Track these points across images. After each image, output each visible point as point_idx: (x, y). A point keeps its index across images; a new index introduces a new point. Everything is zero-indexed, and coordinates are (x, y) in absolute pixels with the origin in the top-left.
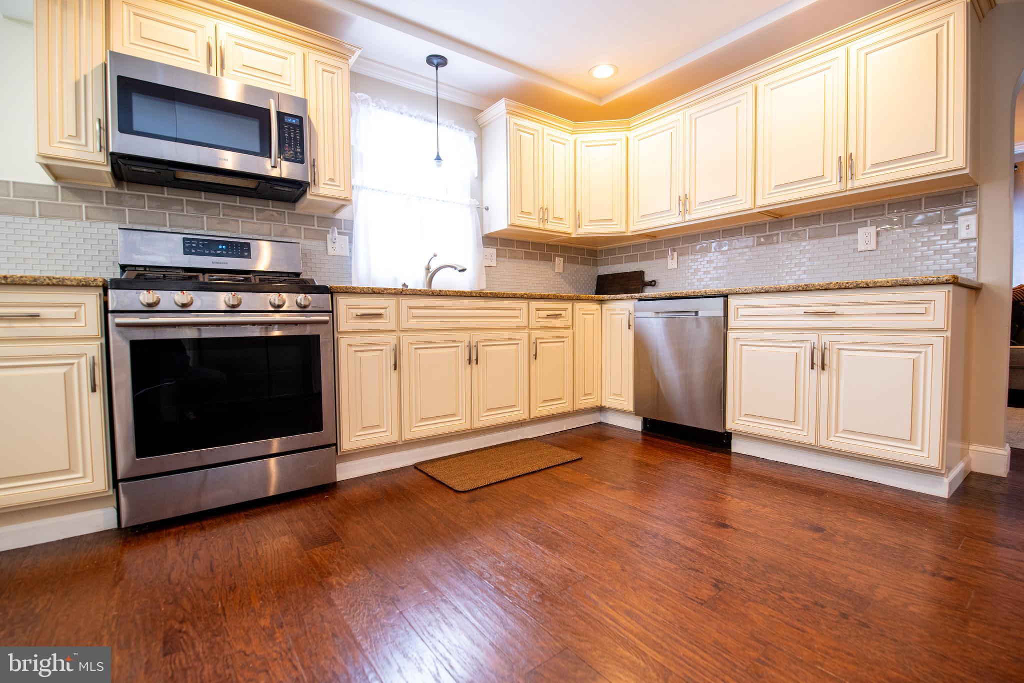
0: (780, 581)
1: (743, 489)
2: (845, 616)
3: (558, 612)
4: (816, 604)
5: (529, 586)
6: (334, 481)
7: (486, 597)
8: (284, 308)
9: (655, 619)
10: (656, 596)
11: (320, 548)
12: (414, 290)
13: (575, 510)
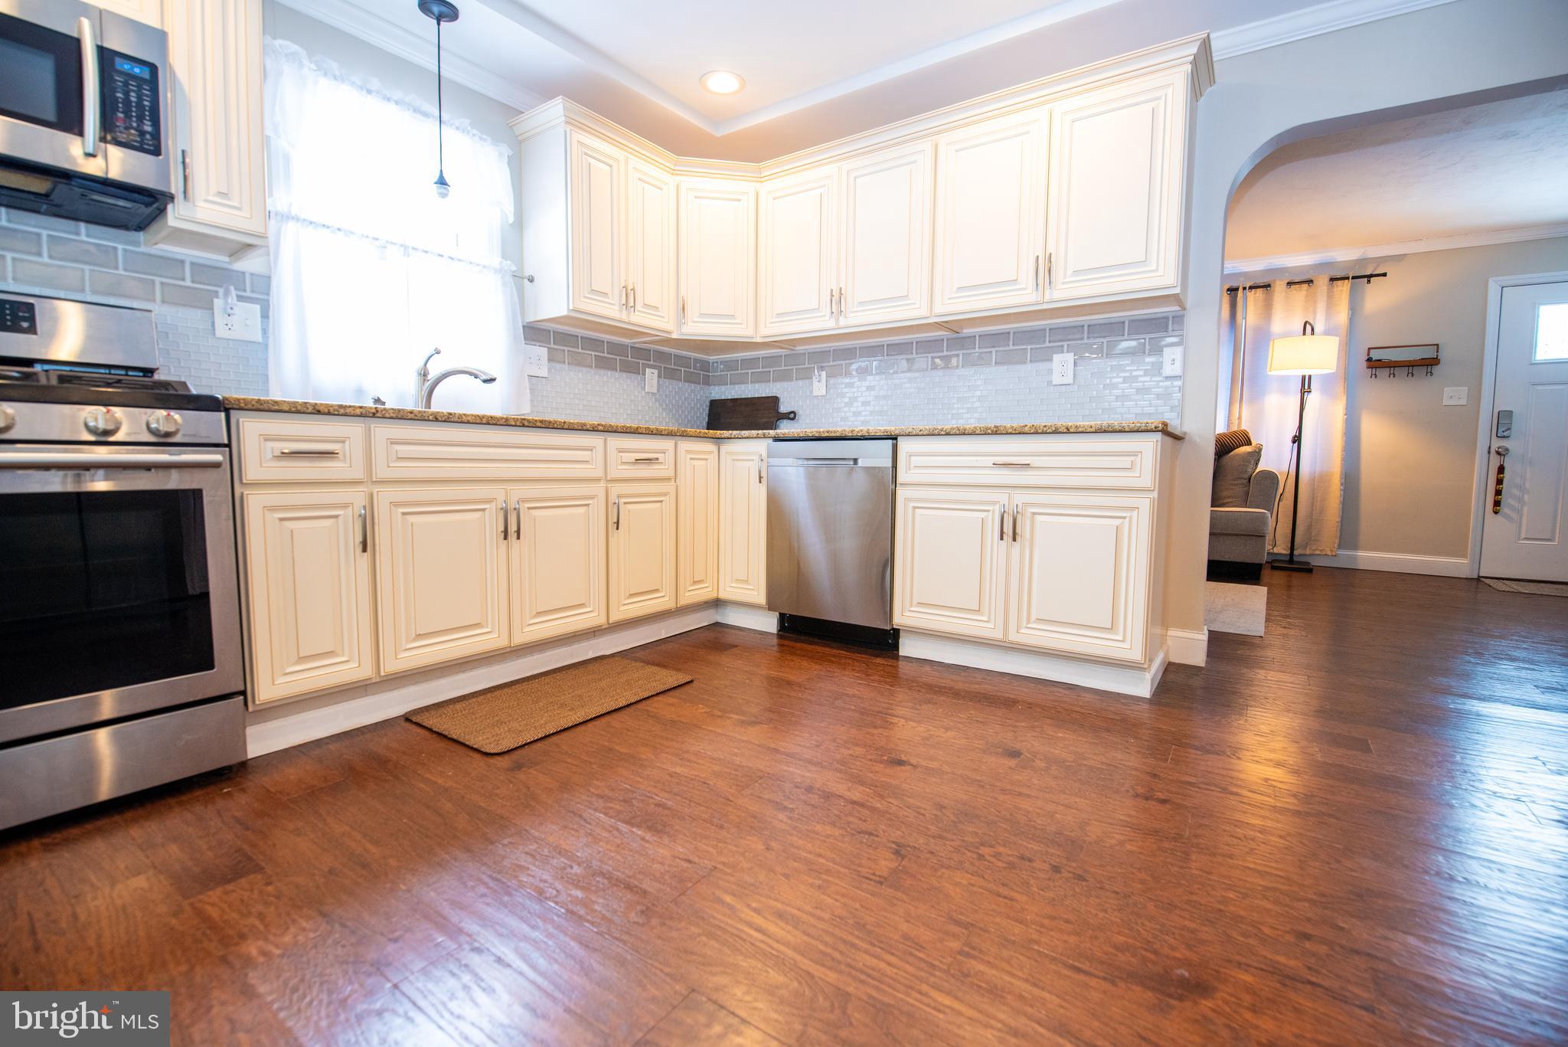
0: (977, 833)
1: (918, 707)
2: (1056, 869)
3: (674, 934)
4: (1022, 858)
5: (624, 899)
6: (243, 759)
7: (551, 930)
8: (119, 437)
9: (819, 918)
10: (818, 882)
11: (219, 891)
12: (399, 410)
13: (688, 764)
